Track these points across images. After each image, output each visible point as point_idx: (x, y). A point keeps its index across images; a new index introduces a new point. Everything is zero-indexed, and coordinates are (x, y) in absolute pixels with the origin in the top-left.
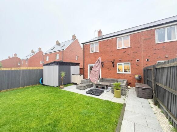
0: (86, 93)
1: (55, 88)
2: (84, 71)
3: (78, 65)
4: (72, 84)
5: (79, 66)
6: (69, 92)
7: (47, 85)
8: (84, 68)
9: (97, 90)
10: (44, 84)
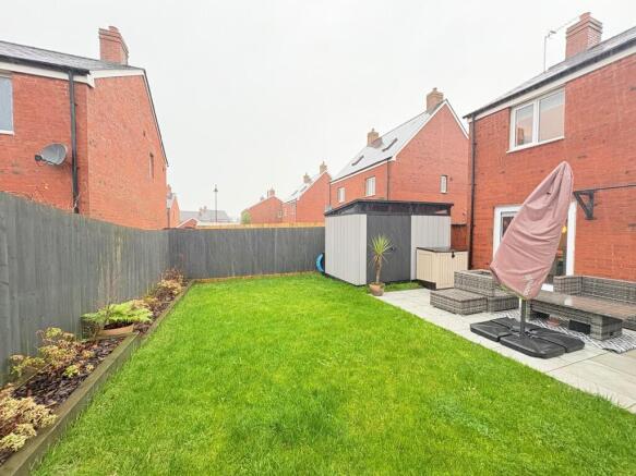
0: (473, 330)
1: (356, 289)
2: (475, 237)
3: (444, 212)
4: (416, 285)
5: (449, 214)
6: (399, 309)
7: (333, 278)
8: (472, 226)
9: (538, 328)
10: (327, 271)
